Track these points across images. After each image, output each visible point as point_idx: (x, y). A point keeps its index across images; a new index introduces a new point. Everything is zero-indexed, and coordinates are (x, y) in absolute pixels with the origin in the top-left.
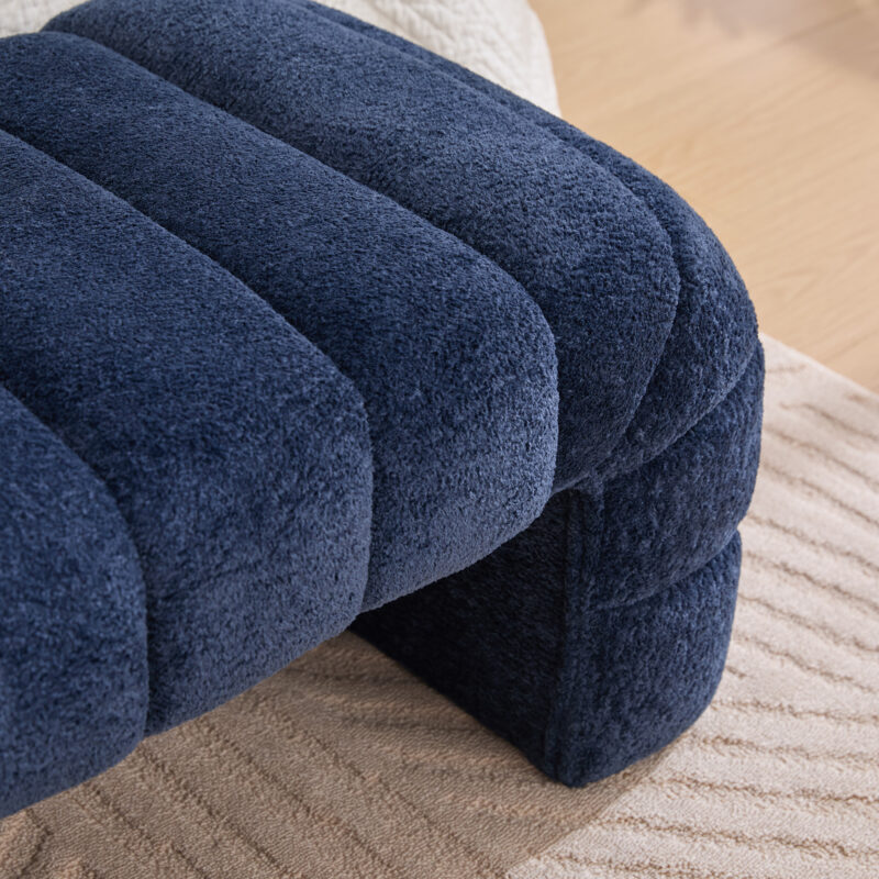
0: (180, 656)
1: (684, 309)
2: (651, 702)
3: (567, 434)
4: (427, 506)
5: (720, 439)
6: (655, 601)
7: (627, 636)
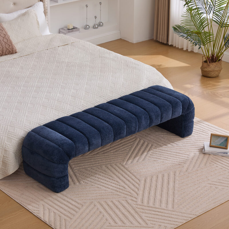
0: (162, 118)
1: (189, 103)
2: (188, 131)
3: (182, 110)
4: (175, 112)
5: (192, 112)
6: (188, 123)
7: (186, 126)
